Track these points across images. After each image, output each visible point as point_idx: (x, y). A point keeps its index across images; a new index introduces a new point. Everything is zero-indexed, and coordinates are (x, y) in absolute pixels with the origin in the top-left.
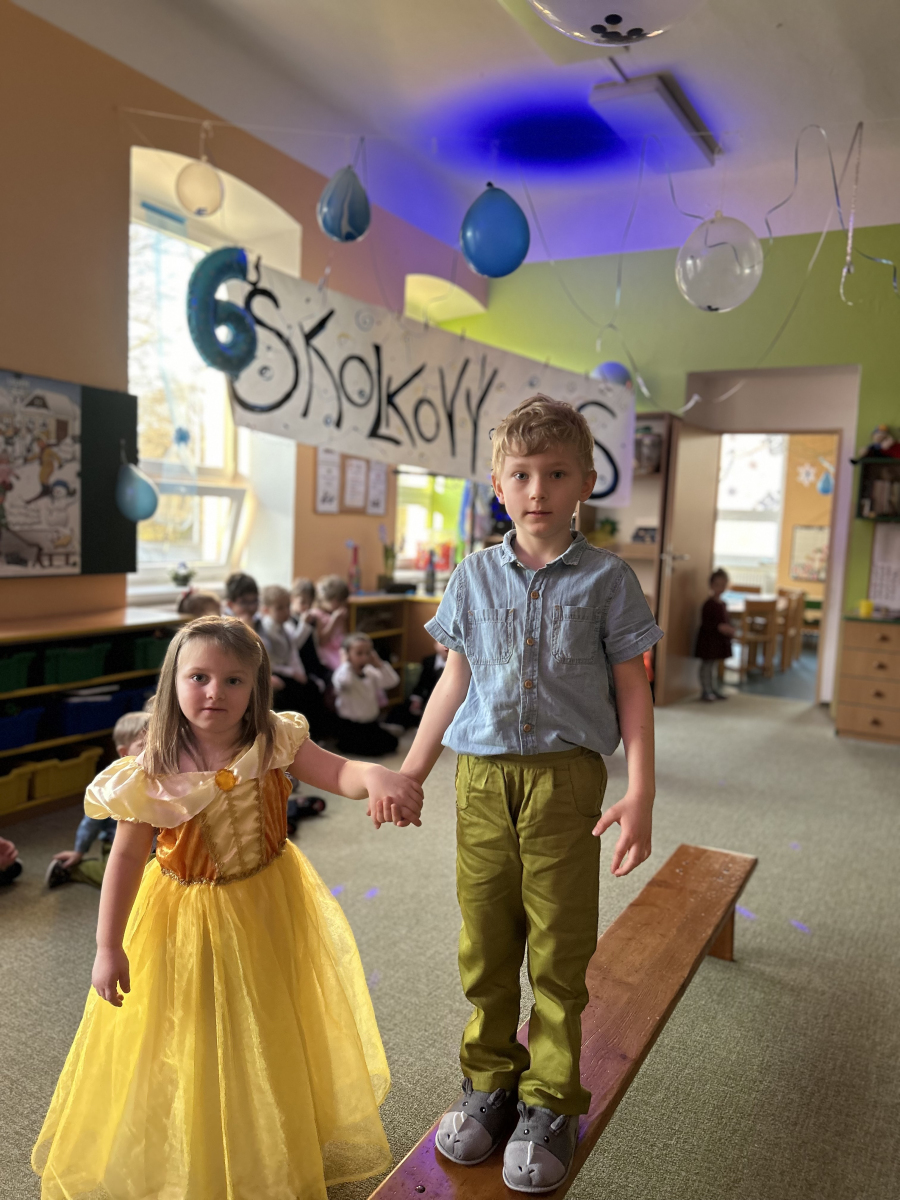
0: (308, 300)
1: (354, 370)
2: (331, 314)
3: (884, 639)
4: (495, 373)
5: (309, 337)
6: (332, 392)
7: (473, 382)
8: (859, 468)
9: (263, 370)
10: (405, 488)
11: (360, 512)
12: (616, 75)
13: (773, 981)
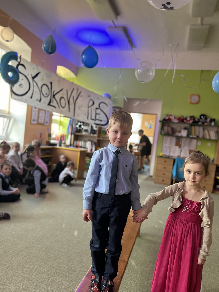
1: (45, 88)
2: (39, 73)
3: (165, 162)
4: (80, 93)
6: (39, 93)
7: (75, 94)
8: (161, 123)
9: (20, 85)
10: (54, 119)
11: (42, 124)
12: (113, 25)
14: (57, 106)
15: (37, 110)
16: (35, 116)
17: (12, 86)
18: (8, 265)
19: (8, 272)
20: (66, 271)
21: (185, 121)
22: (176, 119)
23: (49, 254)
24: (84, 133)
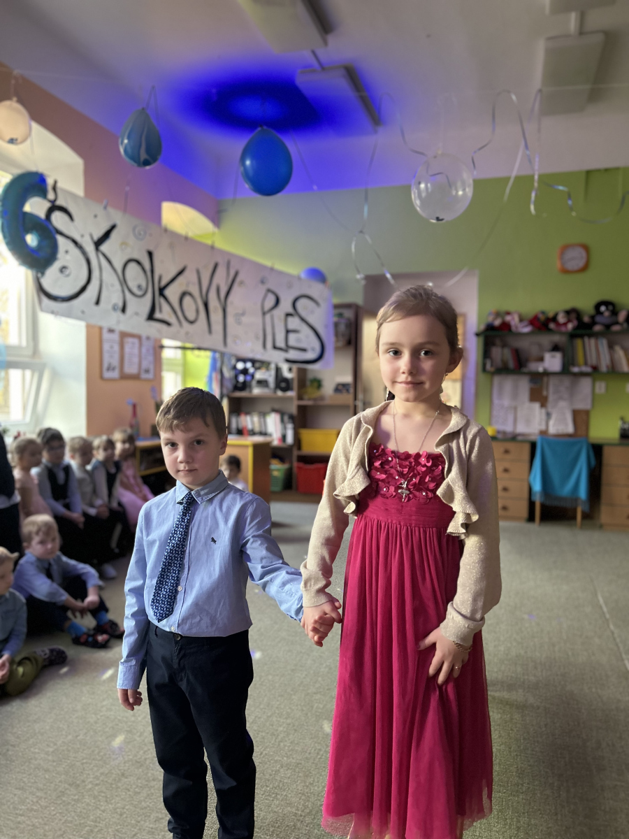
0: (96, 216)
1: (133, 270)
2: (113, 227)
3: (507, 452)
4: (236, 274)
5: (98, 243)
6: (117, 286)
7: (221, 279)
8: (481, 339)
9: (63, 269)
10: (168, 359)
11: (136, 377)
12: (316, 64)
14: (172, 320)
15: (116, 337)
16: (111, 358)
17: (39, 275)
21: (552, 326)
22: (525, 323)
24: (256, 391)
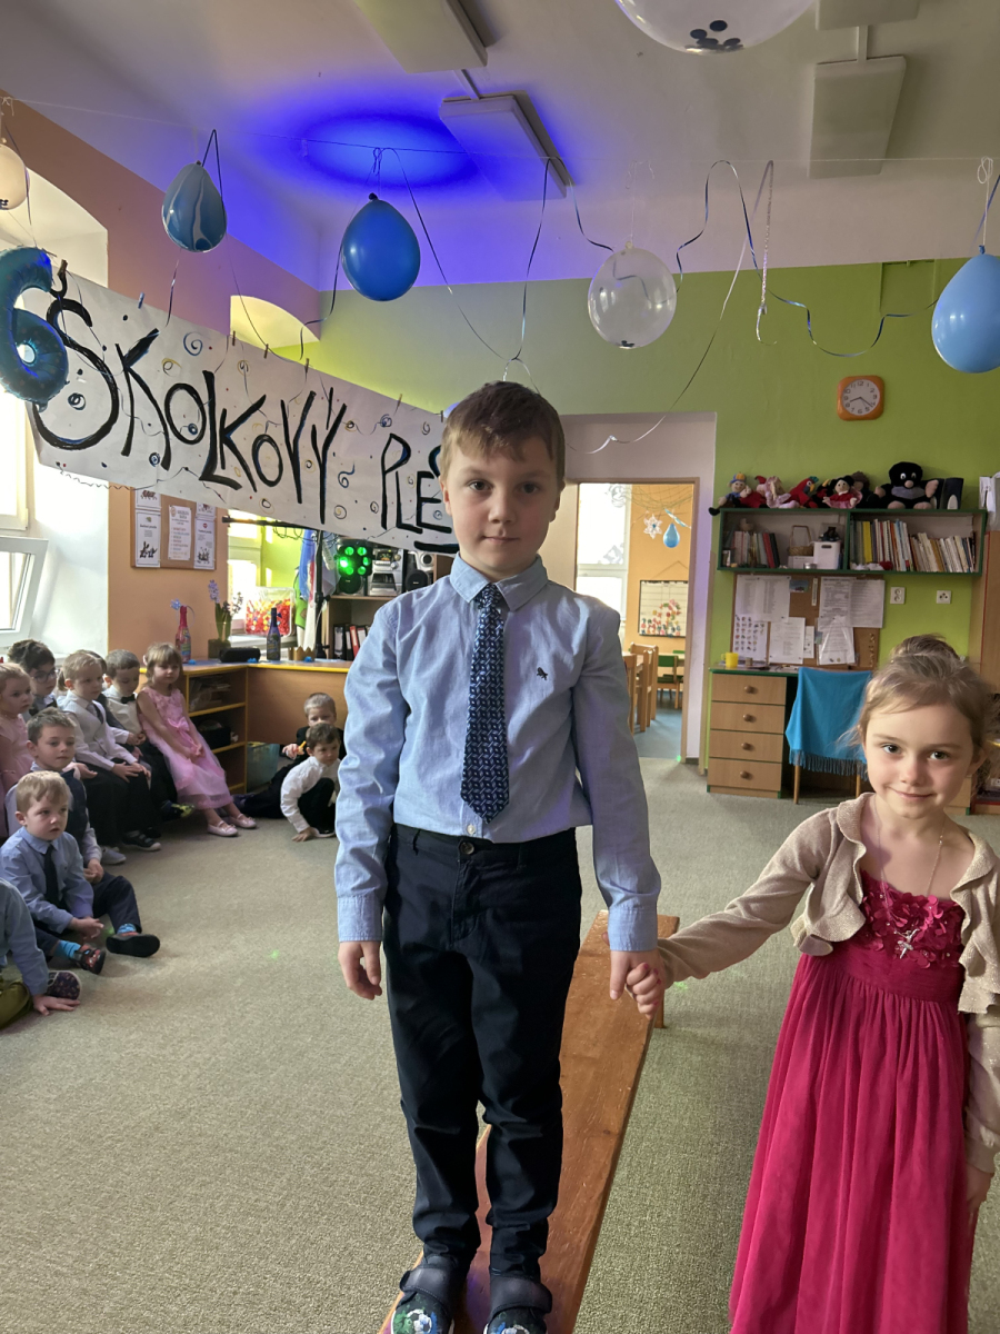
0: (125, 318)
1: (182, 401)
2: (153, 335)
3: (752, 690)
4: (343, 409)
6: (157, 425)
7: (318, 417)
8: (719, 516)
11: (185, 566)
12: (470, 90)
13: (708, 1043)
14: (242, 479)
15: (155, 503)
16: (148, 533)
18: (103, 1195)
19: (111, 1221)
20: (359, 1197)
21: (827, 499)
22: (786, 496)
23: (276, 1134)
24: (374, 591)
